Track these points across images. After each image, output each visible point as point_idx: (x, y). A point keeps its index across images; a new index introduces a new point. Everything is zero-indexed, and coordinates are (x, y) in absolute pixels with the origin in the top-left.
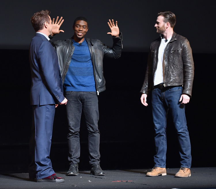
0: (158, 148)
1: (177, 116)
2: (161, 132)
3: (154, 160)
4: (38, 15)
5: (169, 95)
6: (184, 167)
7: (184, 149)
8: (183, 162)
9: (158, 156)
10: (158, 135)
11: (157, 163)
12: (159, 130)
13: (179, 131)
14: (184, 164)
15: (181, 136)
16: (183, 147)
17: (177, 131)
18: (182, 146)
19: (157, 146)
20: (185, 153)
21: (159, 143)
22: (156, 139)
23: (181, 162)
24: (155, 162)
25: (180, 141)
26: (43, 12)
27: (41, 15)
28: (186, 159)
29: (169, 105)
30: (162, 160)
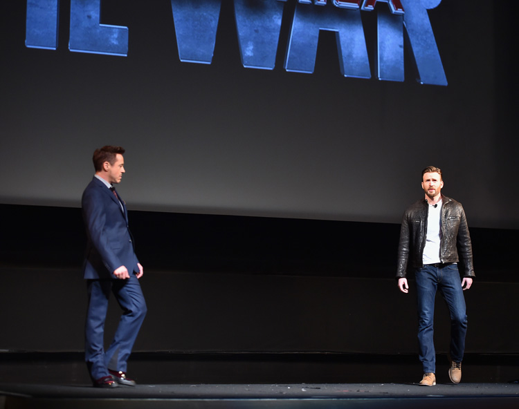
9: (427, 358)
19: (424, 344)
21: (428, 341)
22: (425, 336)
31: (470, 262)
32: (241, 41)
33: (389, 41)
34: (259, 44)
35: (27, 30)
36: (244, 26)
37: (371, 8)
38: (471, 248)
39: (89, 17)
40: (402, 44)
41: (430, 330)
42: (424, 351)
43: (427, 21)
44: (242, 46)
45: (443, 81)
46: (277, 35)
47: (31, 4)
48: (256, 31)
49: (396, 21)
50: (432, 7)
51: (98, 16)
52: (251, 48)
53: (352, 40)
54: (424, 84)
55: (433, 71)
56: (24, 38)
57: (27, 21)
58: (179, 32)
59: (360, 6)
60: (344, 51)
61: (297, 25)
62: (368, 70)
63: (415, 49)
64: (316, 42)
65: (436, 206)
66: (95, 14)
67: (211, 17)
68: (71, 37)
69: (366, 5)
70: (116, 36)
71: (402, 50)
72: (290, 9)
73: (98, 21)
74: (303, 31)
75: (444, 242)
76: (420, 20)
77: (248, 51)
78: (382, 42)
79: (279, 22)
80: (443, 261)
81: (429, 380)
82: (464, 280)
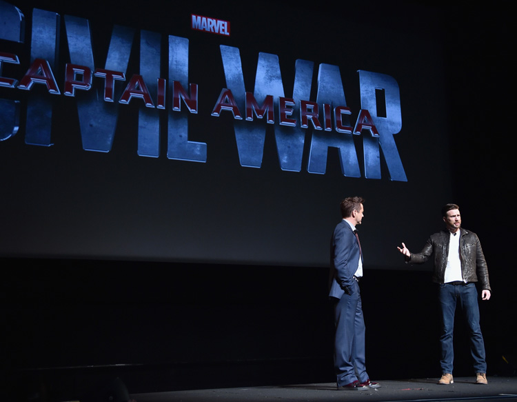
0: (446, 351)
1: (473, 315)
2: (450, 333)
4: (349, 200)
5: (465, 292)
6: (481, 372)
7: (479, 352)
8: (481, 367)
9: (446, 361)
10: (447, 337)
11: (447, 369)
12: (449, 332)
13: (476, 332)
14: (482, 369)
17: (473, 331)
18: (478, 348)
19: (444, 349)
20: (481, 356)
21: (447, 346)
22: (445, 342)
23: (475, 367)
24: (443, 368)
26: (356, 199)
27: (352, 201)
28: (483, 364)
30: (450, 365)
31: (486, 280)
32: (279, 153)
33: (371, 153)
34: (291, 155)
35: (139, 144)
36: (281, 143)
37: (359, 133)
39: (181, 136)
40: (379, 155)
41: (450, 337)
43: (393, 142)
44: (280, 157)
45: (405, 179)
46: (301, 150)
47: (141, 127)
48: (289, 147)
49: (375, 141)
50: (395, 133)
51: (186, 135)
52: (286, 157)
53: (349, 153)
54: (393, 181)
55: (398, 173)
56: (137, 149)
57: (139, 138)
58: (240, 147)
59: (352, 132)
60: (344, 160)
61: (314, 143)
62: (359, 172)
63: (386, 159)
64: (326, 154)
65: (455, 234)
66: (185, 135)
67: (260, 138)
68: (169, 149)
69: (356, 131)
70: (198, 149)
71: (379, 159)
72: (309, 134)
73: (187, 139)
74: (318, 147)
76: (389, 141)
77: (284, 160)
78: (367, 155)
79: (303, 141)
80: (464, 280)
81: (447, 379)
82: (484, 292)
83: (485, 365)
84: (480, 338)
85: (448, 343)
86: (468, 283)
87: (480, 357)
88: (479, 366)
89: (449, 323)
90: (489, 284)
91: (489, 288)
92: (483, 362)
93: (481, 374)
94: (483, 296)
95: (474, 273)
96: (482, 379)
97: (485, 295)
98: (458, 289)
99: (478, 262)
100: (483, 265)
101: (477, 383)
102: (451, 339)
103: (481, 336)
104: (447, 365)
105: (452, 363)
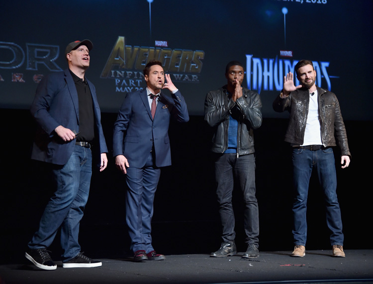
3: (295, 237)
5: (324, 158)
6: (338, 244)
8: (337, 239)
9: (299, 232)
10: (301, 207)
12: (304, 201)
13: (334, 201)
14: (339, 241)
15: (335, 207)
16: (337, 221)
17: (331, 201)
19: (297, 220)
20: (339, 227)
21: (301, 217)
24: (297, 239)
25: (332, 214)
28: (340, 235)
29: (321, 169)
30: (304, 237)
31: (345, 144)
38: (345, 132)
41: (304, 207)
42: (296, 226)
65: (313, 94)
75: (324, 128)
80: (324, 145)
81: (300, 251)
82: (343, 158)
83: (342, 236)
84: (337, 208)
85: (301, 214)
86: (327, 147)
87: (337, 228)
88: (336, 237)
89: (303, 192)
90: (348, 149)
91: (349, 154)
92: (340, 233)
93: (338, 246)
94: (342, 162)
95: (333, 137)
96: (339, 251)
97: (345, 161)
98: (316, 155)
99: (336, 125)
100: (341, 128)
101: (334, 256)
102: (305, 209)
103: (338, 205)
104: (301, 236)
105: (306, 235)
